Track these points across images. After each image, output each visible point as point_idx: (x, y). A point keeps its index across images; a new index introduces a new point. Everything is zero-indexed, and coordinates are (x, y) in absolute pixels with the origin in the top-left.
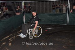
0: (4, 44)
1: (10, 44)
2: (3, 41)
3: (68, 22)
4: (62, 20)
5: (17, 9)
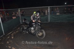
0: (8, 37)
2: (8, 36)
3: (49, 21)
4: (45, 20)
5: (13, 15)
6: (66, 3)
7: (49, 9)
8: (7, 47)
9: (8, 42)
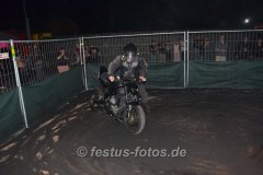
1: (56, 138)
6: (247, 21)
7: (186, 42)
8: (35, 170)
9: (39, 155)
